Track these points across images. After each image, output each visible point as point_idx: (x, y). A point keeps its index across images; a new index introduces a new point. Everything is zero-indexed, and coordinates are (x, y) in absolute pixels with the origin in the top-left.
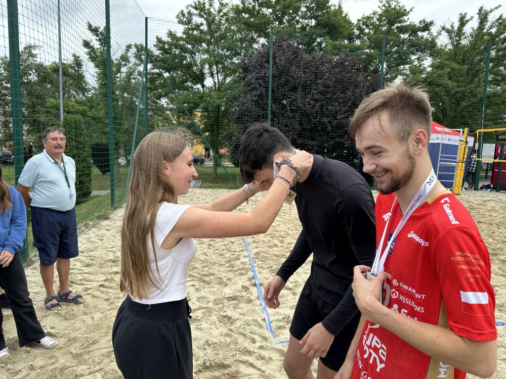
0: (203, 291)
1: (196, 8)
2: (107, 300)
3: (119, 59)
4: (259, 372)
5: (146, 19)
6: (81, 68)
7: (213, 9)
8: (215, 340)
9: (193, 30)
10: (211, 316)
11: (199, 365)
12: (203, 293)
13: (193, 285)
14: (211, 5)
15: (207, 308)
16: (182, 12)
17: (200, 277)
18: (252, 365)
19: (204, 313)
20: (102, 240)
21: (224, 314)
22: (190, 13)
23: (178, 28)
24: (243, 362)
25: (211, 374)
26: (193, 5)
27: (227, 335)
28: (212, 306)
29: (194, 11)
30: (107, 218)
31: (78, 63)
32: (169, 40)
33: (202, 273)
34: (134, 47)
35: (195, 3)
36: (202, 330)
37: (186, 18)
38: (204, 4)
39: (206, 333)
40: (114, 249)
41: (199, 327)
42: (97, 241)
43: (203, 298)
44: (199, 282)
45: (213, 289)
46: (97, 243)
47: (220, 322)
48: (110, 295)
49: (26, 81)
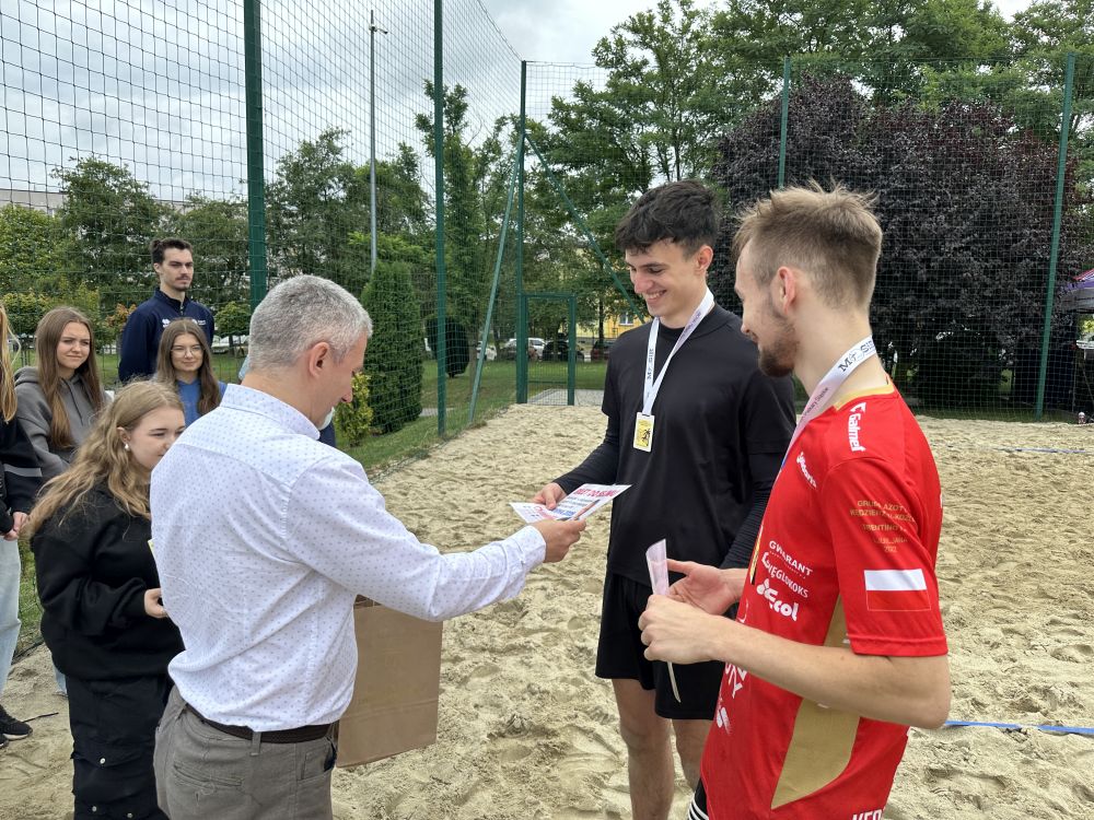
0: (556, 600)
1: (635, 30)
3: (482, 147)
4: (609, 753)
5: (524, 64)
6: (413, 171)
7: (669, 27)
8: (548, 687)
9: (627, 75)
10: (556, 644)
11: (501, 723)
12: (555, 604)
13: (544, 589)
14: (666, 19)
15: (554, 630)
16: (604, 43)
17: (562, 576)
18: (598, 739)
19: (546, 639)
20: (405, 494)
21: (581, 645)
22: (620, 43)
23: (596, 76)
24: (584, 731)
25: (519, 742)
26: (628, 24)
27: (575, 682)
28: (566, 628)
29: (629, 36)
30: (425, 456)
31: (409, 162)
32: (578, 101)
33: (567, 568)
34: (509, 121)
35: (633, 20)
36: (530, 667)
37: (613, 54)
38: (651, 19)
39: (536, 672)
40: (422, 512)
41: (526, 660)
42: (396, 495)
43: (554, 611)
44: (555, 583)
45: (578, 599)
46: (396, 499)
47: (572, 658)
49: (322, 199)
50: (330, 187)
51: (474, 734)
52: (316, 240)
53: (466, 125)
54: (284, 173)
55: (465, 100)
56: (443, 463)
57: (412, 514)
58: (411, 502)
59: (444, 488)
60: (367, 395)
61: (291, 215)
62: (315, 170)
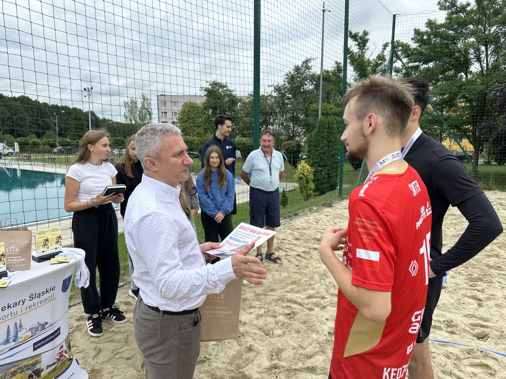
2: (297, 266)
3: (375, 59)
5: (394, 16)
6: (341, 73)
20: (317, 223)
23: (439, 15)
30: (330, 206)
31: (339, 69)
32: (428, 29)
42: (313, 222)
46: (313, 224)
48: (302, 263)
49: (302, 90)
50: (306, 84)
51: (322, 331)
52: (298, 109)
53: (368, 49)
54: (287, 80)
55: (367, 37)
56: (339, 210)
57: (318, 232)
58: (319, 226)
59: (336, 221)
60: (312, 178)
61: (289, 99)
62: (300, 77)
